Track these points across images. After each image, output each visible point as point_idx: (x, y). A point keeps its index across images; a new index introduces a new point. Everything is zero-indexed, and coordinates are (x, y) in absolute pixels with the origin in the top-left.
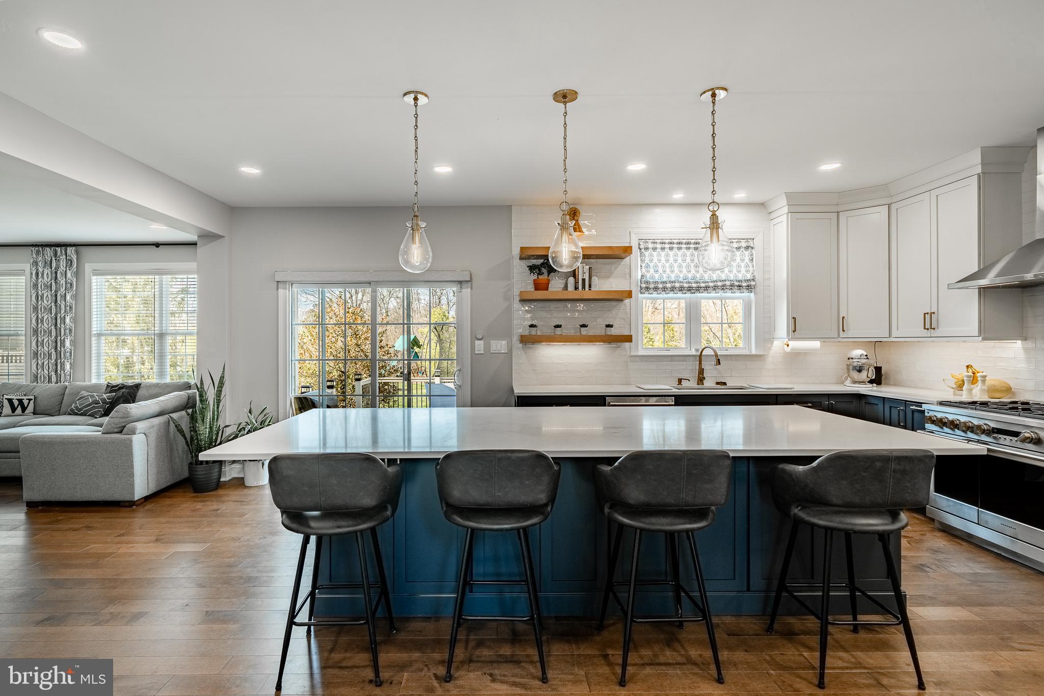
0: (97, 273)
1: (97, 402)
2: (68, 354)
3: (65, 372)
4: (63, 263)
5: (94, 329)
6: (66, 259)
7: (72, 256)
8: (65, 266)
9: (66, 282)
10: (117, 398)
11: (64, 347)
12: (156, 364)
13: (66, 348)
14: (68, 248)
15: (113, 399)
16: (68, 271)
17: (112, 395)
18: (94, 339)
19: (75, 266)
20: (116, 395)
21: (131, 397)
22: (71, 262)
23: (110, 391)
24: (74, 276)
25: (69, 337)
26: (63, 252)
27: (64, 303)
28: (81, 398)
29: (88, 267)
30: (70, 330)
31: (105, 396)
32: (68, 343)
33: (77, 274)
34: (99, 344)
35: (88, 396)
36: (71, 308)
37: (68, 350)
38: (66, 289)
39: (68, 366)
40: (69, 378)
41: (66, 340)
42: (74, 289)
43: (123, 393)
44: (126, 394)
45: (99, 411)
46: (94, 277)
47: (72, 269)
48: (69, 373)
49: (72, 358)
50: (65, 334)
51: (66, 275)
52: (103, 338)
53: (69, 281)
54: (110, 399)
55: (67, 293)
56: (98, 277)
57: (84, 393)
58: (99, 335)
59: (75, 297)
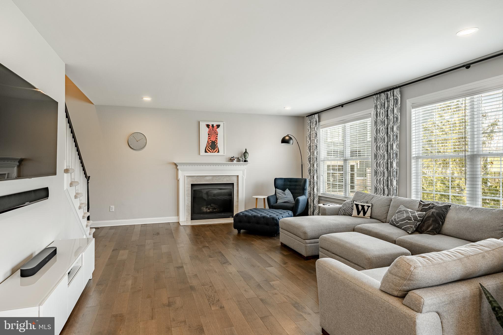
0: (415, 106)
1: (410, 218)
2: (395, 173)
3: (393, 187)
4: (392, 103)
5: (413, 153)
6: (394, 99)
7: (398, 96)
8: (393, 105)
9: (393, 117)
10: (428, 217)
11: (392, 168)
12: (467, 186)
13: (393, 168)
14: (395, 90)
15: (423, 217)
16: (395, 108)
17: (422, 214)
18: (413, 161)
19: (399, 103)
20: (426, 214)
21: (441, 218)
22: (397, 101)
23: (422, 209)
24: (399, 111)
25: (395, 160)
26: (392, 94)
27: (392, 133)
28: (399, 212)
29: (409, 102)
30: (396, 155)
31: (417, 214)
32: (395, 165)
33: (401, 110)
34: (417, 165)
35: (404, 210)
36: (397, 137)
37: (394, 170)
38: (393, 123)
39: (395, 183)
40: (396, 192)
41: (393, 162)
42: (399, 121)
43: (432, 212)
44: (435, 214)
45: (411, 227)
46: (413, 110)
47: (398, 106)
48: (395, 188)
49: (398, 176)
50: (393, 158)
51: (393, 112)
52: (420, 160)
53: (395, 116)
54: (421, 217)
55: (394, 125)
56: (417, 109)
57: (402, 208)
58: (417, 158)
59: (399, 128)
